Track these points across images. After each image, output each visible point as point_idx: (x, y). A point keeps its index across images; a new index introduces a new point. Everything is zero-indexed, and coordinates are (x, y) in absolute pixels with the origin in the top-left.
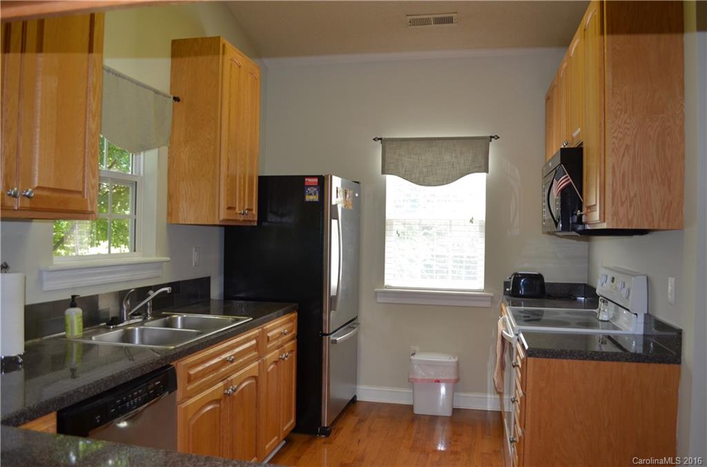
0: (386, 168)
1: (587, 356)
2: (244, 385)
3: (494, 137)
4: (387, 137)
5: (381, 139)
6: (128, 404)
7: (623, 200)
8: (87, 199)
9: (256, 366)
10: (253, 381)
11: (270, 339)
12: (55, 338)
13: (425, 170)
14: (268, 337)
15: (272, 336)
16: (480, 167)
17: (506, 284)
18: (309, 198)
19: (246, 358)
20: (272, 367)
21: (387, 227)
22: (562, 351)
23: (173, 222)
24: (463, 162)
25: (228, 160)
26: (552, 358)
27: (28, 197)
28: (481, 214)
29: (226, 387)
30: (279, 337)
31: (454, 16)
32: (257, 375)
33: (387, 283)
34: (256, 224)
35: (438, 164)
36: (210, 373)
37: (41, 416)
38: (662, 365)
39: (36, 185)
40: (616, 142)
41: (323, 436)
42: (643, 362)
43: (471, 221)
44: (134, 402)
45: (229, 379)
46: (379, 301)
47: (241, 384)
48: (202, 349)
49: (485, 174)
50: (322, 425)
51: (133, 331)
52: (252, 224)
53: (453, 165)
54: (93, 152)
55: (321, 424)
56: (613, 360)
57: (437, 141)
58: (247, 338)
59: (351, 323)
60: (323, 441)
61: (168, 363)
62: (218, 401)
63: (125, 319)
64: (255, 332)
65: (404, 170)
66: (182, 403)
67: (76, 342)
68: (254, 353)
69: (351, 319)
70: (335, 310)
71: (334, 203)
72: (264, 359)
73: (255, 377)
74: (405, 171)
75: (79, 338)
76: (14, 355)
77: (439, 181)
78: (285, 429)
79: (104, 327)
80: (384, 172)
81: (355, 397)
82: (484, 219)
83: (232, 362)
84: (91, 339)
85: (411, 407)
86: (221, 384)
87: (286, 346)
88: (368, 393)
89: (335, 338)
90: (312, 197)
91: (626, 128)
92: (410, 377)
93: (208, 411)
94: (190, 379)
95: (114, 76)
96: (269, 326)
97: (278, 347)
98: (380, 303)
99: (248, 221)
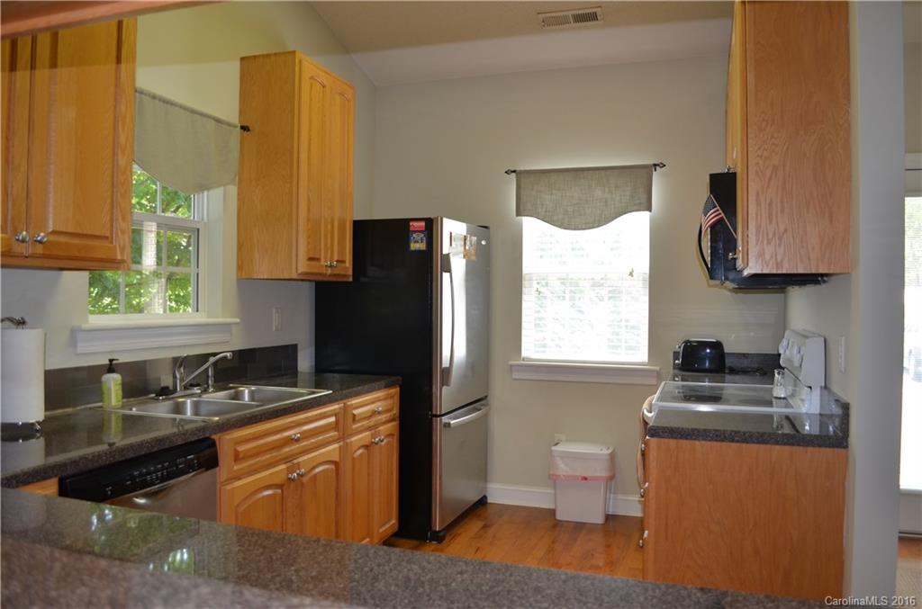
0: (522, 208)
1: (725, 437)
2: (317, 470)
3: (658, 165)
4: (522, 169)
5: (514, 171)
6: (148, 478)
7: (770, 236)
8: (115, 247)
9: (334, 449)
10: (333, 467)
11: (357, 418)
12: (90, 408)
13: (570, 209)
14: (354, 415)
15: (359, 415)
16: (640, 204)
17: (676, 355)
18: (414, 246)
19: (321, 438)
20: (360, 451)
21: (525, 283)
22: (693, 430)
23: (244, 277)
24: (618, 198)
25: (309, 200)
26: (681, 438)
27: (40, 242)
28: (643, 265)
29: (291, 470)
30: (371, 416)
31: (598, 11)
32: (338, 460)
33: (525, 353)
34: (351, 279)
35: (587, 201)
36: (265, 452)
37: (38, 481)
38: (823, 449)
39: (51, 230)
40: (761, 162)
41: (434, 542)
42: (799, 445)
43: (631, 274)
44: (157, 476)
45: (295, 461)
46: (514, 377)
47: (314, 468)
48: (256, 423)
49: (647, 213)
50: (433, 529)
51: (184, 403)
52: (345, 280)
53: (606, 202)
54: (123, 191)
55: (431, 527)
56: (759, 443)
57: (586, 172)
58: (321, 414)
59: (477, 403)
60: (433, 547)
61: (207, 435)
62: (280, 486)
63: (178, 389)
64: (335, 407)
65: (544, 210)
66: (227, 484)
67: (115, 413)
68: (333, 433)
69: (479, 397)
70: (448, 385)
71: (445, 252)
72: (348, 441)
73: (335, 463)
74: (546, 211)
75: (118, 409)
76: (31, 421)
77: (588, 223)
78: (381, 530)
79: (152, 398)
80: (519, 213)
81: (485, 497)
82: (647, 271)
83: (298, 440)
84: (131, 409)
85: (552, 512)
86: (283, 467)
87: (381, 428)
88: (501, 493)
89: (447, 421)
90: (417, 245)
91: (773, 144)
92: (551, 473)
93: (264, 497)
94: (237, 458)
95: (161, 103)
96: (355, 401)
97: (369, 428)
98: (516, 379)
99: (339, 275)
